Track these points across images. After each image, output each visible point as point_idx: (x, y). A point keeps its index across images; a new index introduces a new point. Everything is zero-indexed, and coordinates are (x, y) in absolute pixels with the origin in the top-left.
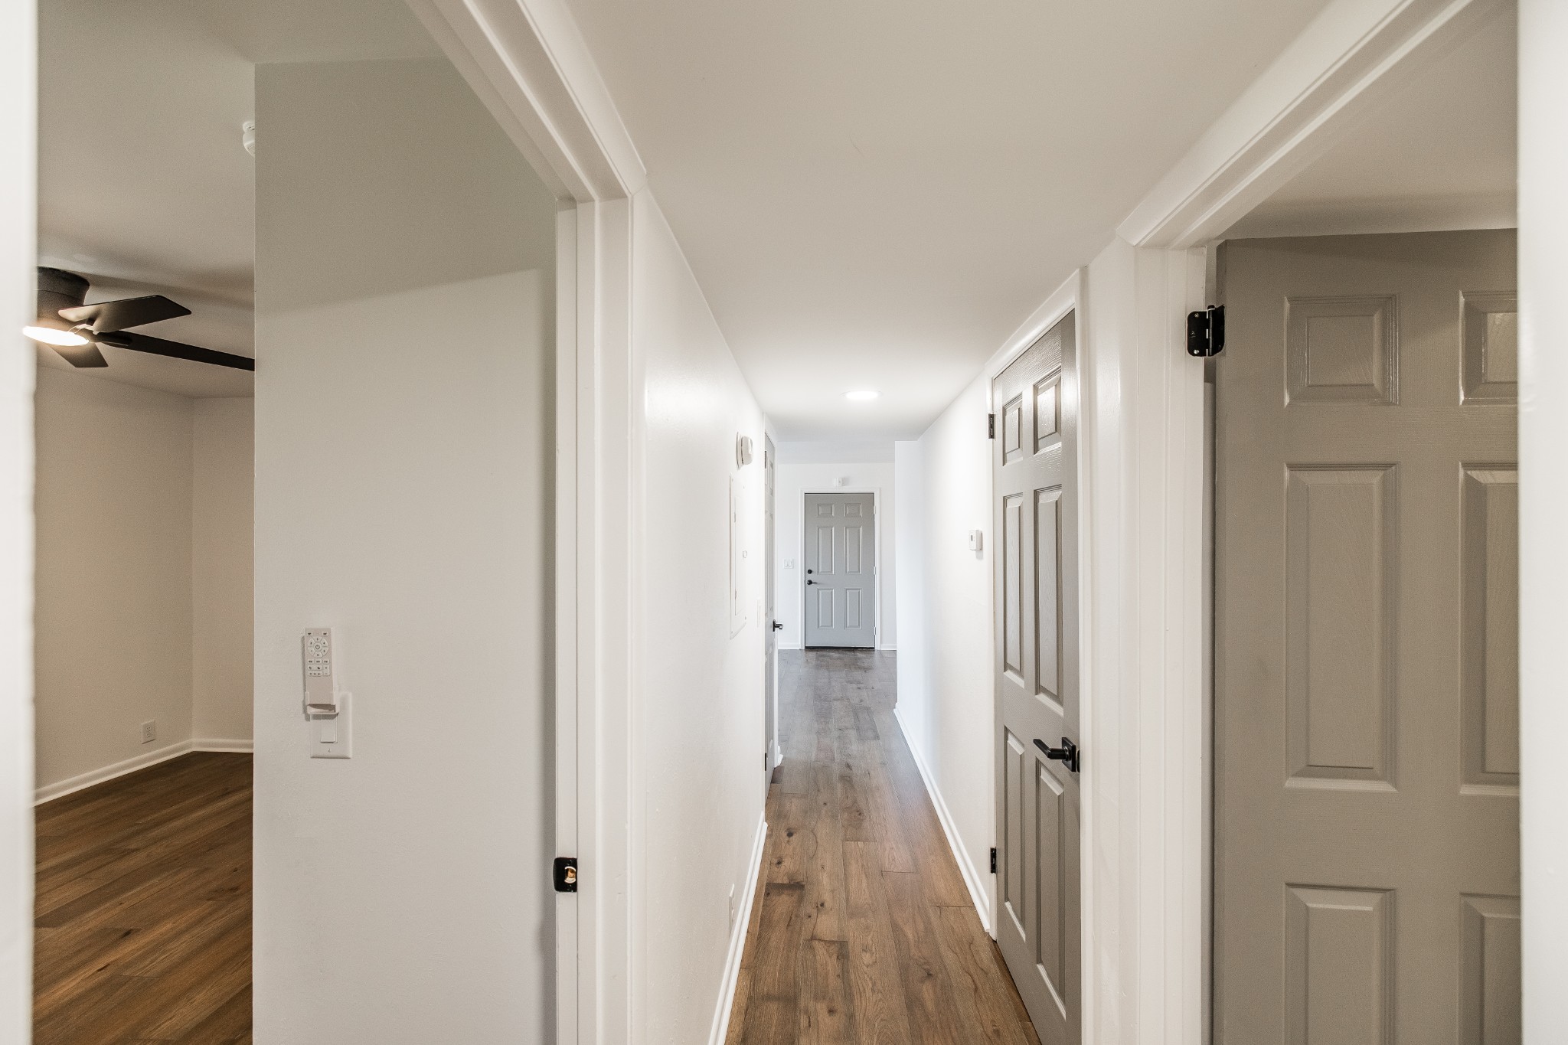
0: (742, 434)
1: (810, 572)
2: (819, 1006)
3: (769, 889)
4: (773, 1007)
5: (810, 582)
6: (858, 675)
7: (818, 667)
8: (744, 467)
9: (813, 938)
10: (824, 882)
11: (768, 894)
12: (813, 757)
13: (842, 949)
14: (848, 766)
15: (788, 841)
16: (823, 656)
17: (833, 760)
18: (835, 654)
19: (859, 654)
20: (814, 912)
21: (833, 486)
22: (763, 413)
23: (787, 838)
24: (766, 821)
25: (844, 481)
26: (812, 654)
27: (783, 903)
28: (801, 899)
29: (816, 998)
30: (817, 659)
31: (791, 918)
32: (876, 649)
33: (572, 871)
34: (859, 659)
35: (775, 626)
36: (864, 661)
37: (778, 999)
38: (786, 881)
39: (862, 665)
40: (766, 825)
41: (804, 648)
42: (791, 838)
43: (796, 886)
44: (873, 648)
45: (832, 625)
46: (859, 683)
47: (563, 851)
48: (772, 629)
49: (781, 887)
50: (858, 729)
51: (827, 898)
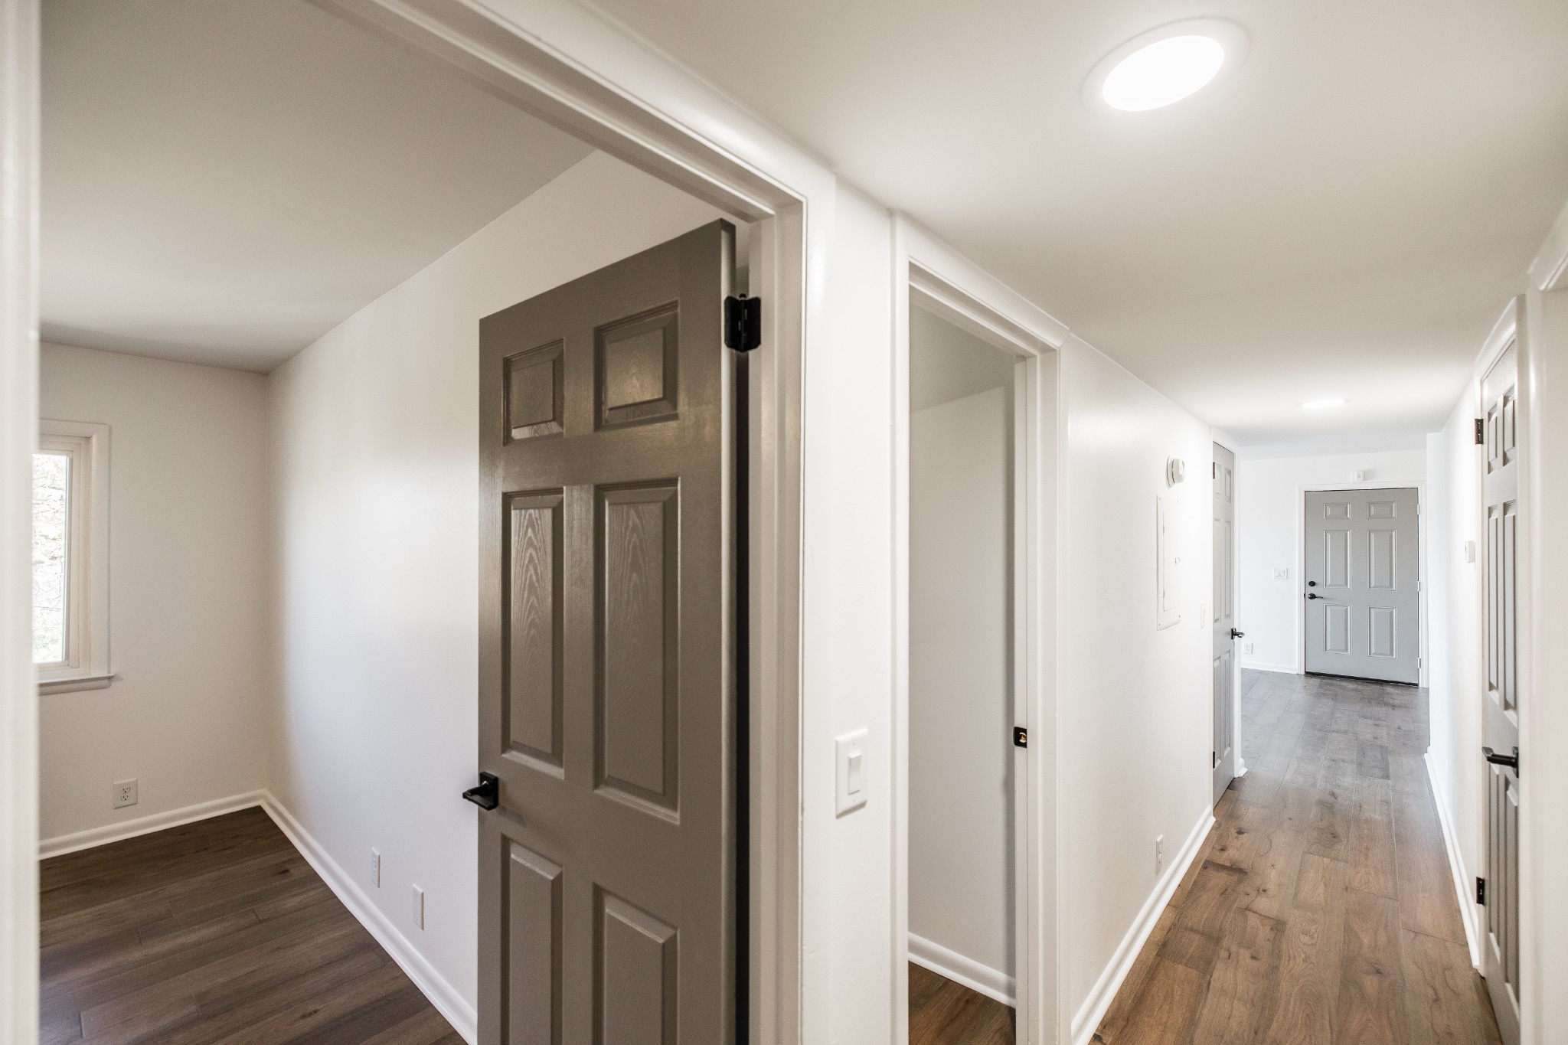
0: (1173, 457)
1: (1312, 584)
2: (1242, 951)
3: (1206, 864)
4: (1196, 938)
5: (1313, 597)
6: (1380, 711)
7: (1319, 695)
8: (1176, 486)
9: (1247, 909)
10: (1272, 877)
11: (1205, 867)
12: (1288, 777)
13: (1278, 926)
14: (1333, 794)
15: (1237, 838)
16: (1331, 685)
17: (1314, 785)
18: (1351, 685)
19: (1389, 689)
20: (1254, 893)
21: (1350, 481)
22: (1210, 427)
23: (1236, 835)
24: (1214, 816)
25: (1366, 475)
26: (1315, 681)
27: (1219, 879)
28: (1240, 881)
29: (1240, 945)
30: (1320, 687)
31: (1226, 890)
32: (1420, 685)
33: (1024, 737)
34: (1388, 694)
35: (1234, 634)
36: (1395, 697)
37: (1202, 934)
38: (1229, 865)
39: (1391, 701)
40: (1212, 820)
41: (1303, 673)
42: (1241, 836)
43: (1236, 870)
44: (1417, 685)
45: (1347, 650)
46: (1378, 719)
47: (1019, 723)
48: (1230, 637)
49: (1221, 867)
50: (1360, 765)
51: (1272, 888)
